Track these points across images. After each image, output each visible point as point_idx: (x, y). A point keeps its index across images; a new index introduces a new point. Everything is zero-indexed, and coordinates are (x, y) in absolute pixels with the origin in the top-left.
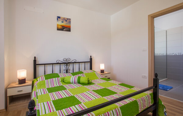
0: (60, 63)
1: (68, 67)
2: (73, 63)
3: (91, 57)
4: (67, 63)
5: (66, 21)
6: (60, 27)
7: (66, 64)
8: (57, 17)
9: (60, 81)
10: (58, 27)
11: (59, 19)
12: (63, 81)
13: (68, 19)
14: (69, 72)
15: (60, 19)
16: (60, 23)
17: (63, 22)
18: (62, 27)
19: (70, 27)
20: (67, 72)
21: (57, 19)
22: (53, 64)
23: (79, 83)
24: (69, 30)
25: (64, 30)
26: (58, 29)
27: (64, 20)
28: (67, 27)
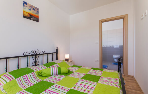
0: (28, 56)
1: (37, 58)
2: (42, 54)
3: (57, 48)
4: (36, 55)
5: (34, 9)
6: (26, 15)
7: (34, 56)
8: (22, 2)
9: (36, 76)
10: (24, 14)
11: (25, 5)
12: (40, 75)
13: (35, 8)
14: (38, 65)
15: (27, 6)
16: (27, 10)
17: (30, 10)
18: (29, 15)
19: (38, 17)
20: (36, 65)
21: (24, 5)
22: (18, 57)
23: (60, 73)
24: (37, 21)
25: (32, 19)
26: (24, 17)
27: (32, 8)
28: (35, 17)
